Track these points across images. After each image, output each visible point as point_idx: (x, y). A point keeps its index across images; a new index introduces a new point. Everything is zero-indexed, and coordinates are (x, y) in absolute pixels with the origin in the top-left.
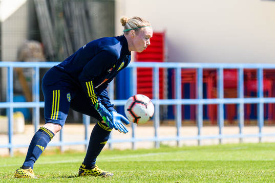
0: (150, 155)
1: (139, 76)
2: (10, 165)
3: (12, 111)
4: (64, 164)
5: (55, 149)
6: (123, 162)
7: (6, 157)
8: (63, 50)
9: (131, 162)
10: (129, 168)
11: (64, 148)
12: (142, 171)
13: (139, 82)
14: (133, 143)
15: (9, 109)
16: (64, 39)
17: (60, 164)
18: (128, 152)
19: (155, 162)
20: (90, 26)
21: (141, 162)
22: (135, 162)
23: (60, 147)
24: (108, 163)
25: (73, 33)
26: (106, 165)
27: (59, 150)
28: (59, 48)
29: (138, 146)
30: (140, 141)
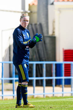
0: (69, 99)
1: (65, 67)
2: (14, 103)
3: (14, 81)
4: (35, 102)
5: (32, 96)
6: (59, 102)
7: (12, 99)
8: (35, 56)
9: (62, 102)
10: (61, 104)
11: (35, 96)
12: (66, 105)
13: (65, 69)
14: (63, 94)
15: (13, 80)
16: (35, 52)
17: (34, 102)
18: (60, 97)
19: (71, 102)
20: (46, 47)
21: (66, 102)
22: (64, 102)
23: (34, 96)
24: (52, 102)
25: (39, 50)
26: (52, 103)
27: (33, 97)
28: (33, 56)
29: (64, 95)
30: (65, 93)
